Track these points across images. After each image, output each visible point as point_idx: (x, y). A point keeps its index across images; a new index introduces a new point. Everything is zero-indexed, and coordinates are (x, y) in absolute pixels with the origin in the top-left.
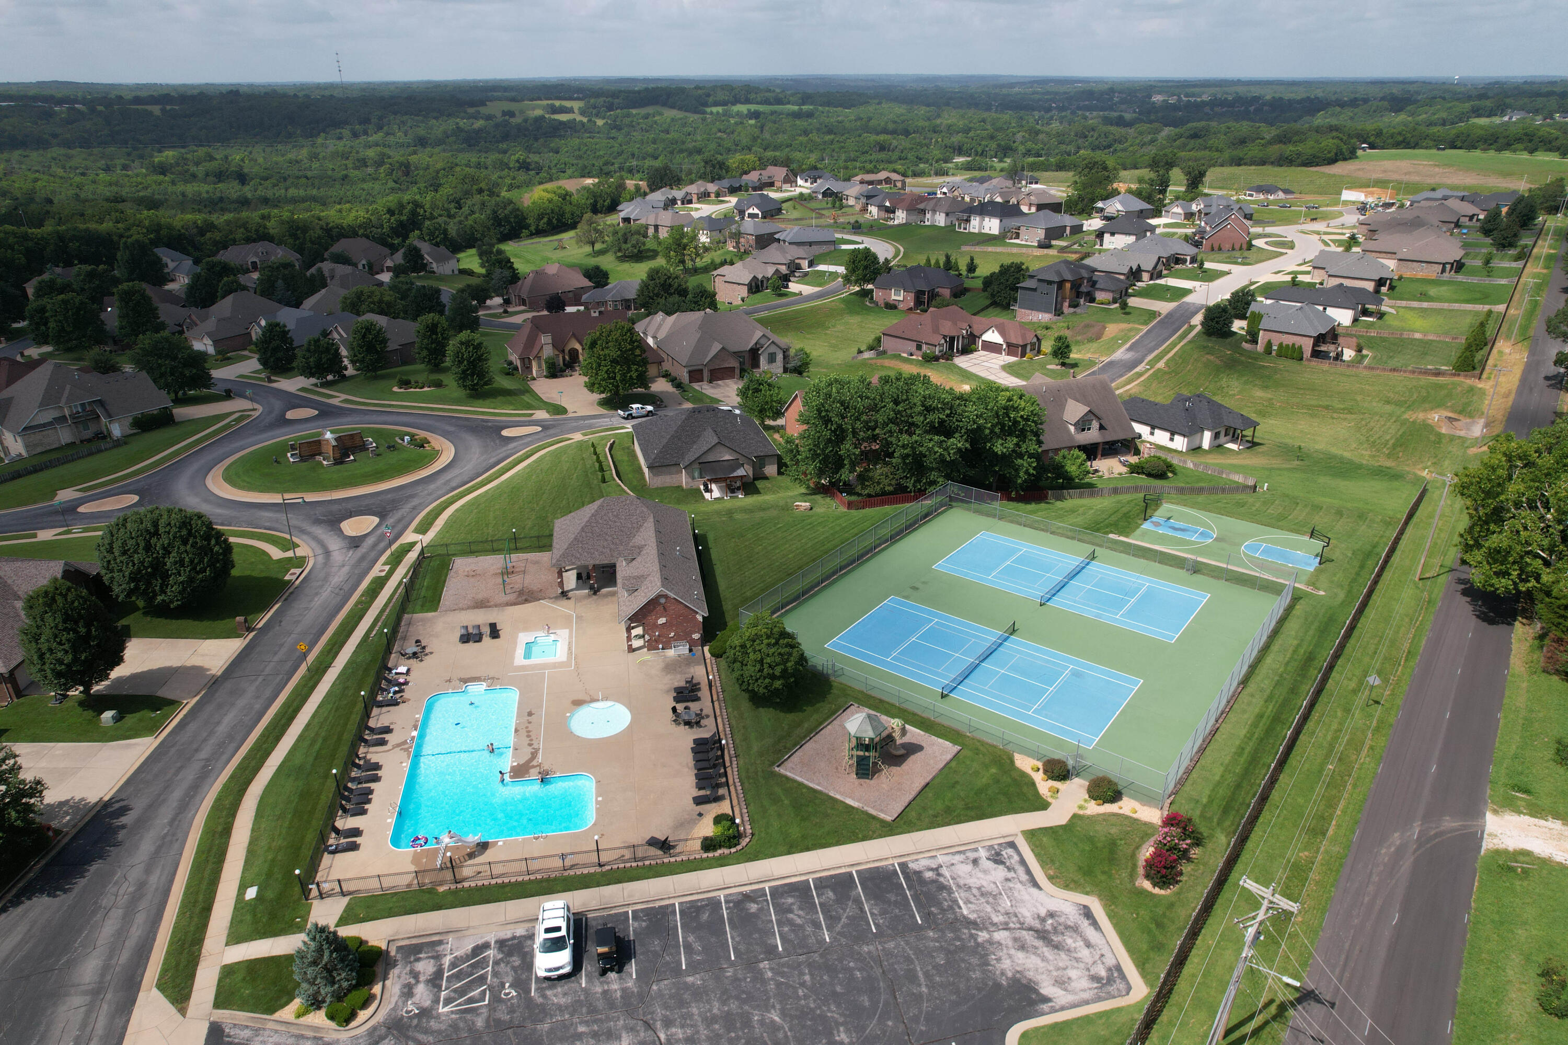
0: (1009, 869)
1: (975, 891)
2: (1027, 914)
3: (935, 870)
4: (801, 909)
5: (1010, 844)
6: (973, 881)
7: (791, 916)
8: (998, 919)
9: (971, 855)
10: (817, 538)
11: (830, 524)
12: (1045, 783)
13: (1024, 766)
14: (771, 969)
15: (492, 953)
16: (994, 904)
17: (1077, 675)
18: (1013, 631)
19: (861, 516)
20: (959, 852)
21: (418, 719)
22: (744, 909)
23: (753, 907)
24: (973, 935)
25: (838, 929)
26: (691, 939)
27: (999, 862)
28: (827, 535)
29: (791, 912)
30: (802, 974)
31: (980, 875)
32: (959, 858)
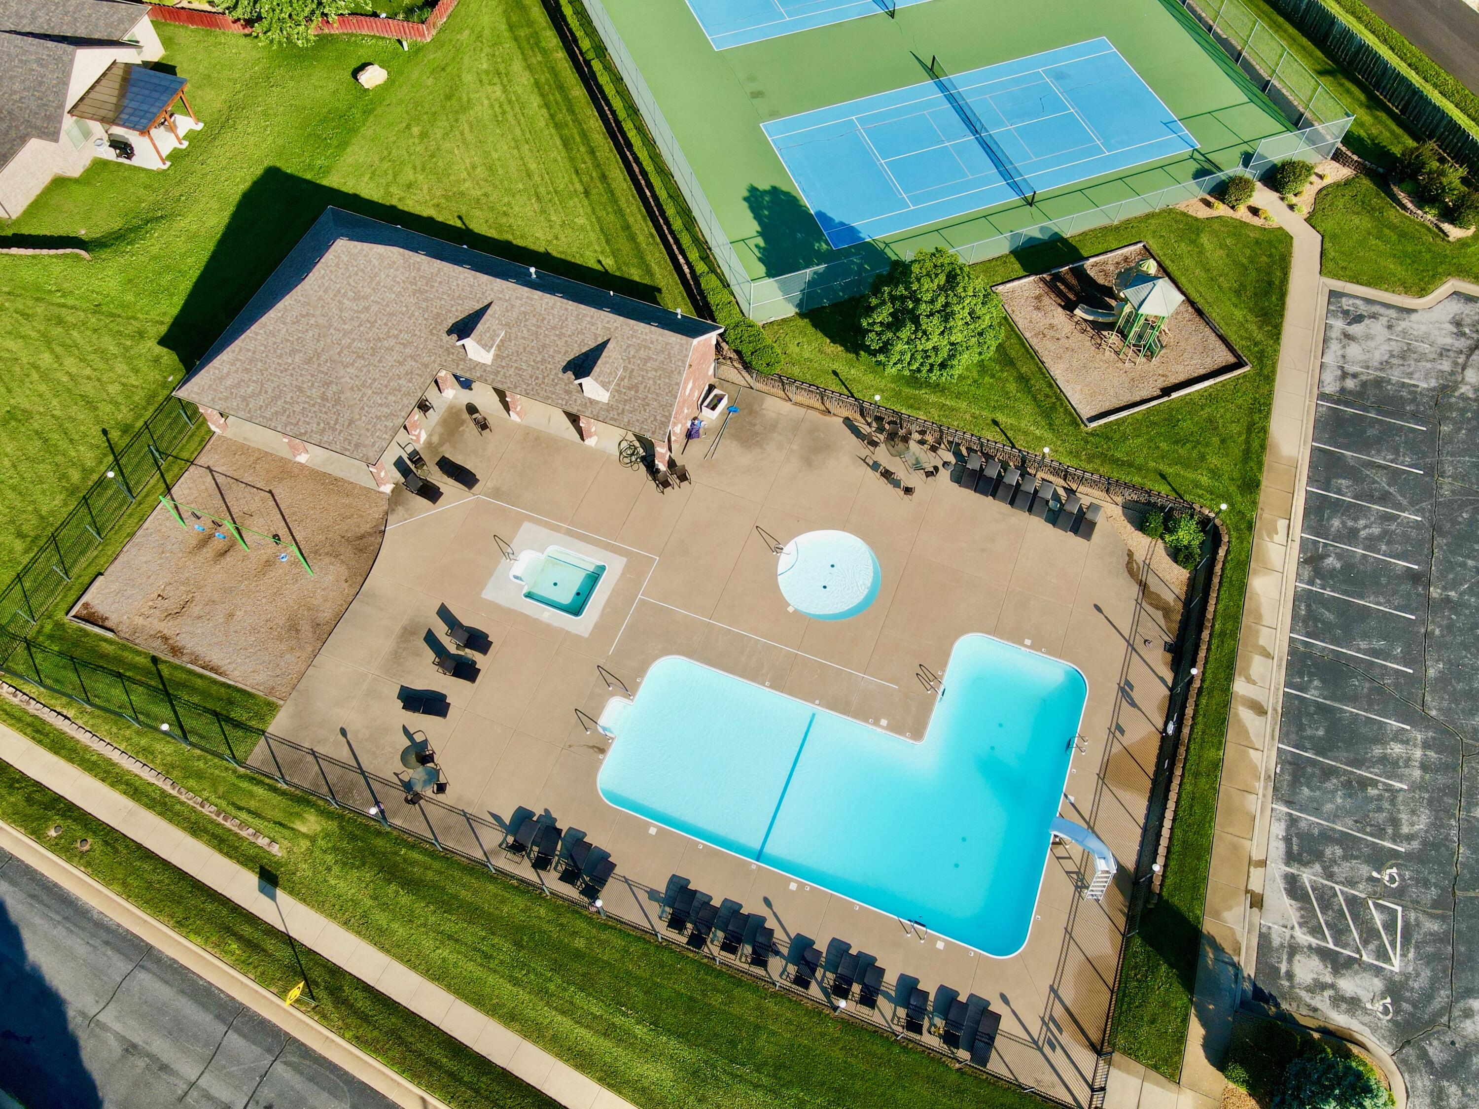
0: (1374, 316)
1: (1394, 361)
2: (1449, 340)
3: (1344, 375)
4: (1356, 519)
5: (1334, 295)
6: (1379, 355)
7: (1363, 534)
8: (1446, 366)
9: (1335, 334)
10: (504, 113)
11: (468, 78)
12: (1242, 213)
13: (1203, 213)
14: (1445, 588)
15: (1308, 876)
16: (1422, 357)
17: (1059, 76)
18: (932, 70)
19: (474, 37)
20: (1326, 341)
21: (660, 830)
22: (1332, 573)
23: (1331, 562)
24: (1463, 398)
25: (1405, 502)
26: (1363, 645)
27: (1358, 319)
28: (503, 98)
29: (1357, 531)
30: (1463, 565)
31: (1371, 344)
32: (1334, 346)
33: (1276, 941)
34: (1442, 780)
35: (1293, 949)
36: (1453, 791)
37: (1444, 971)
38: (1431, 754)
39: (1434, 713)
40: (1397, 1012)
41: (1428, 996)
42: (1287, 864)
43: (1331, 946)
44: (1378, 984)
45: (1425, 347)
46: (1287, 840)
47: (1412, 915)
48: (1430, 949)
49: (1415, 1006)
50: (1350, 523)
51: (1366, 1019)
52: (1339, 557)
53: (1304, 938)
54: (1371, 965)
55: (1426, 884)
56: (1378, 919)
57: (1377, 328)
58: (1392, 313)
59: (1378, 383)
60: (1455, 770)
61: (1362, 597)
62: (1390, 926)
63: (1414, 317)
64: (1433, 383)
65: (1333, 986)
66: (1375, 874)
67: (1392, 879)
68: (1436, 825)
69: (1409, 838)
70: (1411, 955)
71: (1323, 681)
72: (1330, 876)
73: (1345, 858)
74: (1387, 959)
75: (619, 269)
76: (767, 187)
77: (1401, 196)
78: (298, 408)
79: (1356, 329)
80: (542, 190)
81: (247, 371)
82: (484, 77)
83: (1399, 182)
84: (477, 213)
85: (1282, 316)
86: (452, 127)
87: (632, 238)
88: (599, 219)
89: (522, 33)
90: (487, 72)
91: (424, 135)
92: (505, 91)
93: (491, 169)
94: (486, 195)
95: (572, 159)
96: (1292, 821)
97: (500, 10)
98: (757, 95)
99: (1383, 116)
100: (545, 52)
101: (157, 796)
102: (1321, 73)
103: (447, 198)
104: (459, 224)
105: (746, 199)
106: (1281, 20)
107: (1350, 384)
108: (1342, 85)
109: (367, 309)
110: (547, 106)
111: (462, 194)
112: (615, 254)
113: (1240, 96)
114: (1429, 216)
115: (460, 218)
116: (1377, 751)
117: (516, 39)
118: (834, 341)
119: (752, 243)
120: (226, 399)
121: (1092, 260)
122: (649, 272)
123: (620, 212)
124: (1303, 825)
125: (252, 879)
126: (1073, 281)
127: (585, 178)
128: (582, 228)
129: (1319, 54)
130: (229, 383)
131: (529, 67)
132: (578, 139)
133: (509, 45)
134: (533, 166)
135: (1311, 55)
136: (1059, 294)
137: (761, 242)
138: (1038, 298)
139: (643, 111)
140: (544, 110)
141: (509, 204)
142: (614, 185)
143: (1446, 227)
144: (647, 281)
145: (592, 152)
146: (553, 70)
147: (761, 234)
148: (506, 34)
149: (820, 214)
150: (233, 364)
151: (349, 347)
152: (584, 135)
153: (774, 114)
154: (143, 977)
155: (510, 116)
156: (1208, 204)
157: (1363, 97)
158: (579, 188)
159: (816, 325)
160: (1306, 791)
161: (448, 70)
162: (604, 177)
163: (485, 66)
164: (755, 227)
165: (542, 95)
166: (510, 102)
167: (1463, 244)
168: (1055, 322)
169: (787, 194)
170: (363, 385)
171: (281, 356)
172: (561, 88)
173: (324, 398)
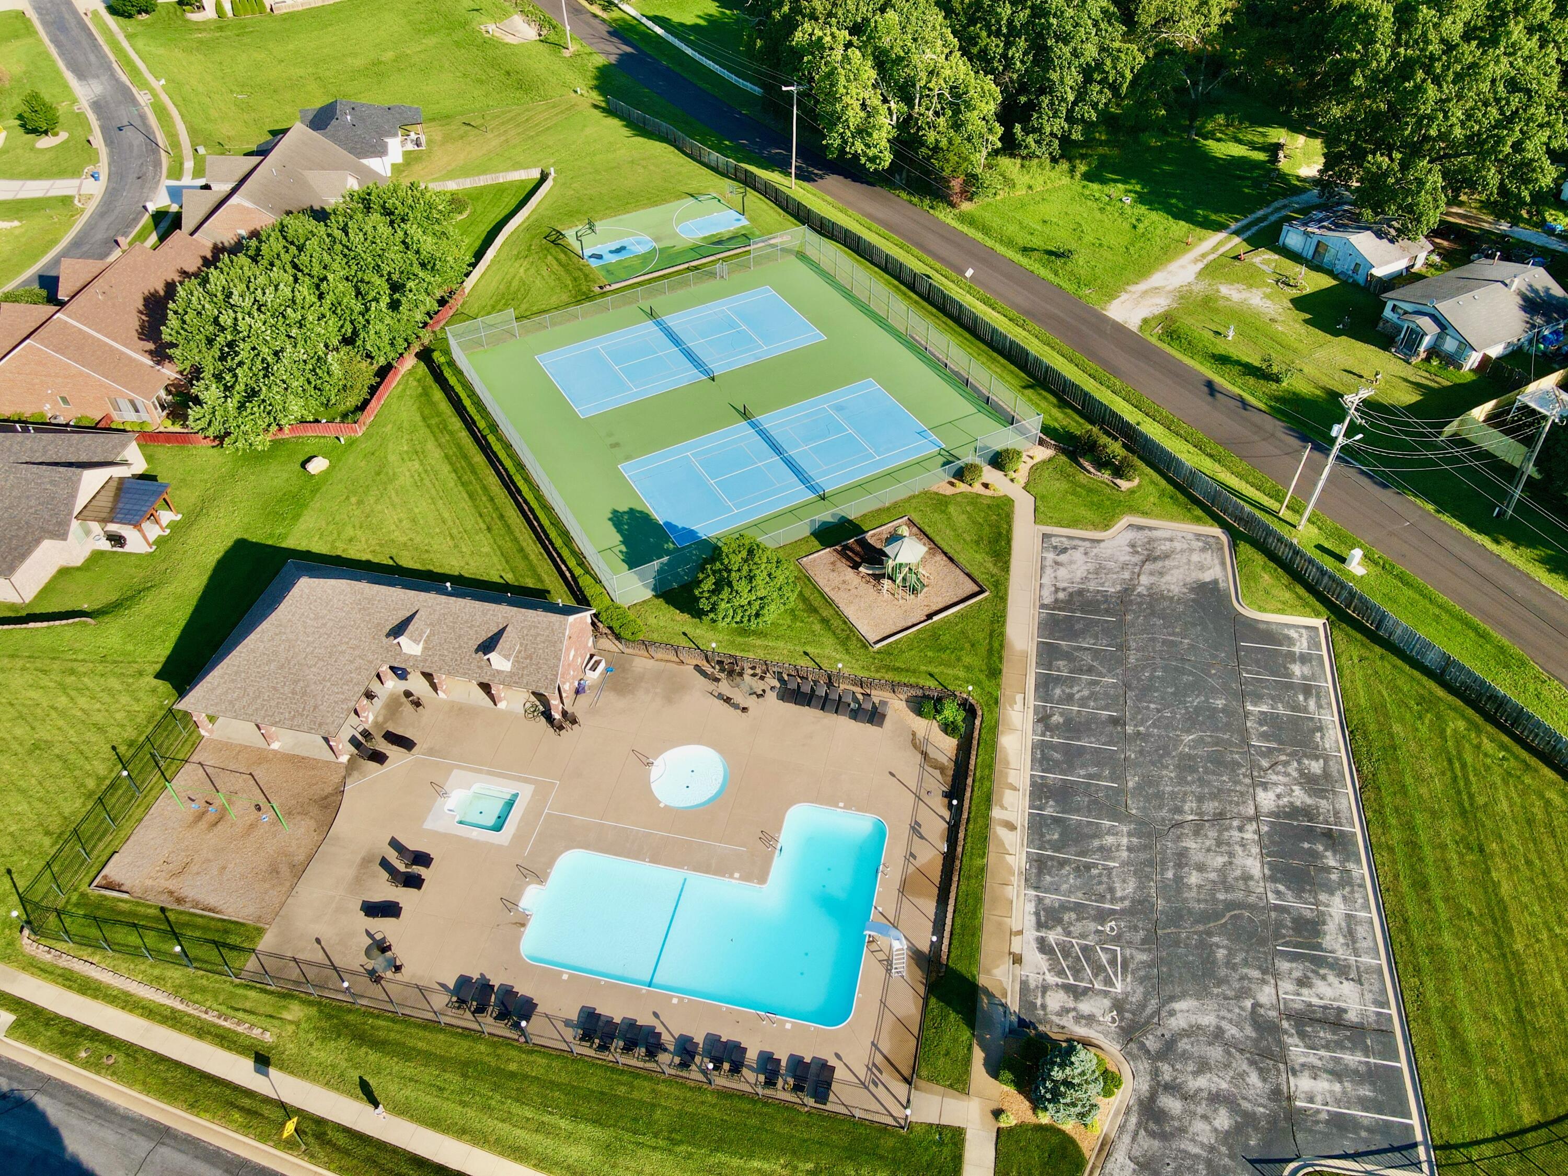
0: (1074, 548)
1: (1091, 576)
2: (1127, 558)
3: (1057, 590)
4: (1071, 687)
5: (1045, 536)
6: (1080, 573)
7: (1077, 696)
8: (1127, 575)
9: (1048, 562)
10: (422, 480)
11: (392, 458)
12: (977, 488)
13: (949, 491)
14: (1136, 726)
15: (1053, 936)
16: (1110, 571)
17: (839, 408)
18: (745, 414)
19: (395, 428)
20: (1042, 568)
21: (570, 974)
22: (1057, 726)
23: (1057, 719)
24: (1140, 595)
25: (1104, 671)
26: (1082, 772)
27: (1064, 550)
28: (421, 469)
29: (1073, 695)
30: (1147, 708)
31: (1074, 567)
32: (1049, 571)
33: (1032, 984)
34: (1143, 856)
35: (1045, 989)
36: (1150, 863)
37: (1153, 987)
38: (1135, 840)
39: (1134, 812)
40: (1121, 1020)
41: (1143, 1006)
42: (1038, 930)
43: (1072, 982)
44: (1107, 1003)
45: (1111, 564)
46: (1037, 914)
47: (1128, 952)
48: (1142, 973)
49: (1134, 1014)
50: (1067, 691)
51: (1100, 1028)
52: (1061, 714)
53: (1052, 979)
54: (1101, 991)
55: (1135, 928)
56: (1104, 958)
57: (1078, 555)
58: (1087, 544)
59: (1080, 592)
60: (1151, 848)
61: (1079, 740)
62: (1113, 962)
63: (1102, 545)
64: (1118, 588)
65: (1074, 1009)
66: (1100, 928)
67: (1112, 929)
68: (1141, 887)
69: (1122, 899)
70: (1129, 980)
71: (1056, 801)
72: (1068, 934)
73: (1078, 920)
74: (1112, 985)
75: (517, 580)
76: (626, 509)
77: (1086, 464)
78: (273, 703)
79: (1063, 558)
80: (454, 531)
81: (233, 681)
82: (405, 457)
83: (1083, 455)
84: (405, 553)
85: (1009, 554)
86: (382, 494)
87: (526, 557)
88: (499, 547)
89: (433, 422)
90: (407, 452)
91: (360, 503)
92: (422, 464)
93: (414, 521)
94: (411, 539)
95: (476, 507)
96: (1040, 900)
97: (415, 407)
98: (615, 445)
99: (1069, 411)
100: (451, 433)
101: (168, 1013)
102: (1025, 387)
103: (381, 545)
104: (391, 563)
105: (610, 519)
106: (995, 355)
107: (1061, 595)
108: (1040, 394)
109: (324, 625)
110: (455, 471)
111: (393, 541)
112: (513, 570)
113: (971, 409)
114: (1106, 476)
115: (391, 558)
116: (1096, 843)
117: (429, 426)
118: (682, 612)
119: (616, 550)
120: (217, 704)
121: (871, 533)
122: (541, 580)
123: (515, 540)
124: (1047, 901)
125: (248, 1064)
126: (858, 549)
127: (488, 519)
128: (488, 555)
129: (1023, 375)
130: (218, 692)
131: (440, 445)
132: (480, 492)
133: (423, 431)
134: (446, 515)
135: (1017, 376)
136: (849, 558)
137: (624, 549)
138: (833, 563)
139: (528, 466)
140: (453, 475)
141: (429, 543)
142: (510, 521)
143: (1118, 481)
144: (539, 586)
145: (492, 499)
146: (459, 447)
147: (623, 542)
148: (421, 424)
149: (667, 524)
150: (222, 678)
151: (312, 653)
152: (485, 488)
153: (628, 458)
154: (163, 1150)
155: (427, 482)
156: (952, 484)
157: (1054, 400)
158: (483, 526)
159: (667, 602)
160: (1048, 878)
161: (377, 454)
162: (502, 517)
163: (405, 448)
164: (619, 538)
165: (451, 464)
166: (426, 471)
167: (1132, 492)
168: (847, 578)
169: (641, 512)
170: (324, 680)
171: (259, 666)
172: (465, 457)
173: (294, 692)
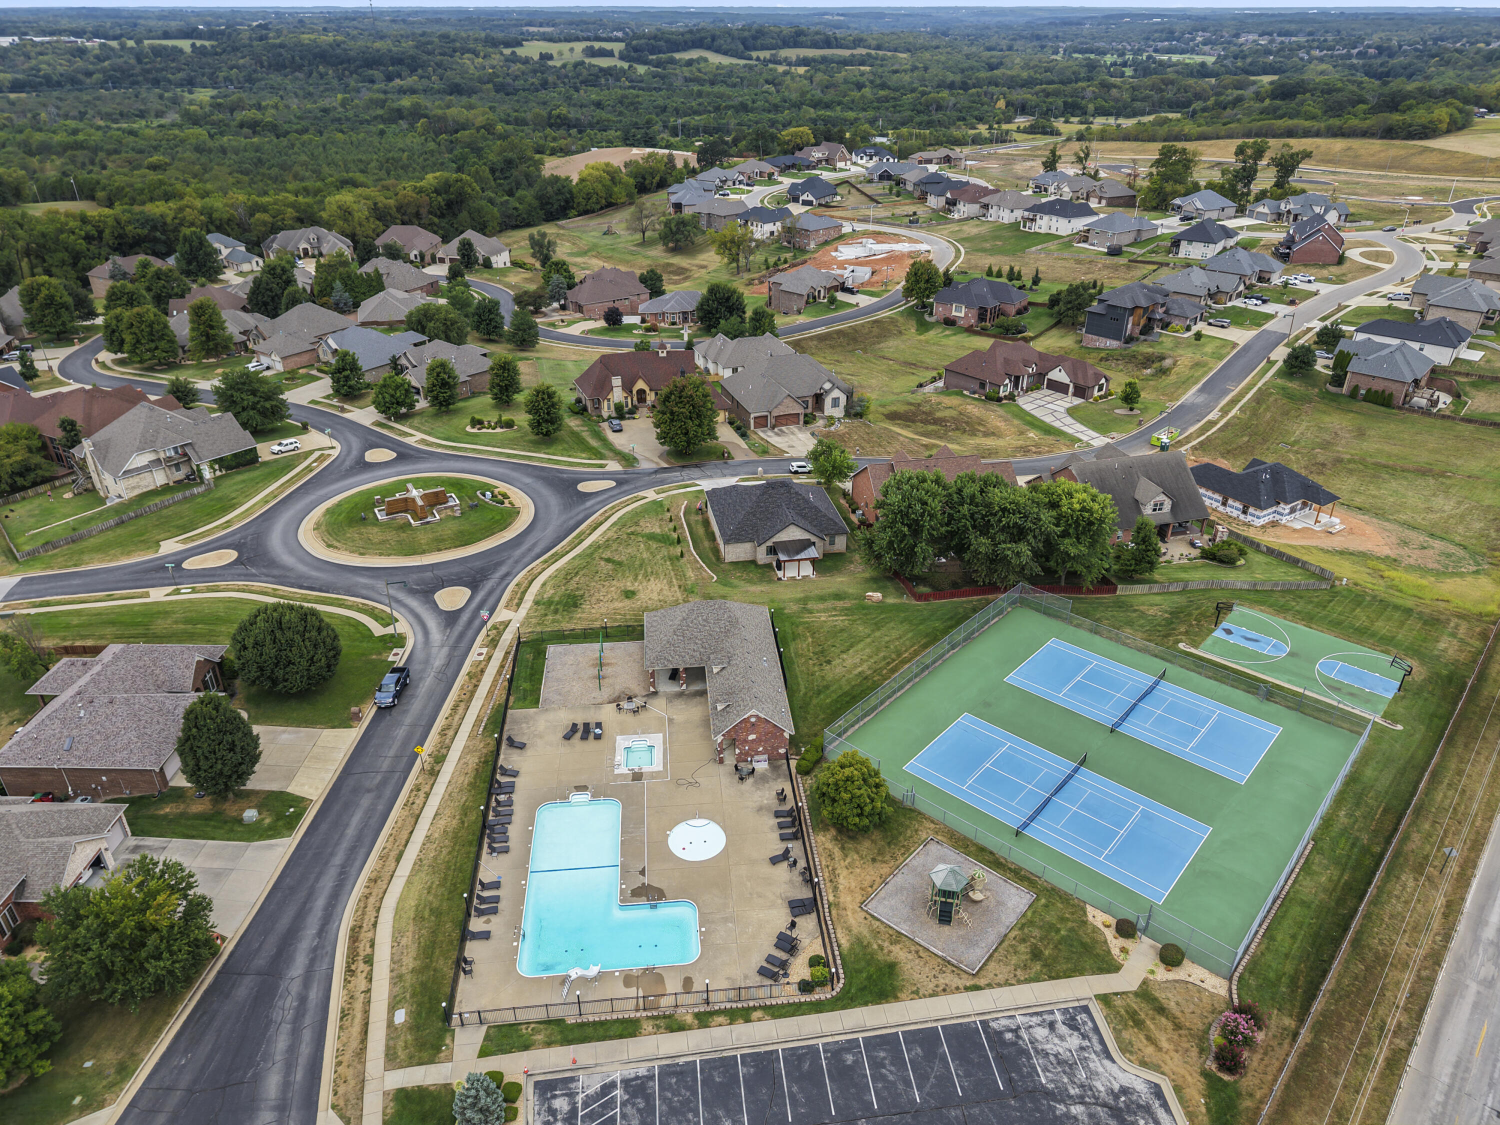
0: (1084, 1036)
1: (1052, 1058)
2: (1102, 1089)
3: (1014, 1031)
4: (892, 1064)
5: (1084, 1008)
6: (1051, 1047)
7: (883, 1071)
8: (1074, 1091)
9: (1048, 1017)
12: (1116, 943)
15: (618, 1092)
16: (1071, 1075)
17: (1148, 817)
18: (1084, 762)
20: (1037, 1013)
21: (531, 831)
22: (841, 1061)
23: (849, 1058)
25: (927, 1088)
26: (795, 1089)
27: (1074, 1028)
29: (884, 1067)
31: (1057, 1041)
32: (1036, 1019)
33: (572, 1086)
35: (571, 1095)
42: (622, 1081)
43: (580, 1114)
45: (1082, 1075)
46: (637, 1078)
50: (887, 1062)
52: (856, 1062)
53: (580, 1098)
57: (1074, 1041)
58: (1098, 1047)
59: (1025, 1052)
61: (831, 1082)
63: (1107, 1062)
73: (639, 1110)
79: (1063, 1029)
96: (651, 1077)
98: (987, 705)
107: (1009, 1036)
124: (651, 1084)
153: (978, 715)
160: (674, 1080)
170: (673, 645)
